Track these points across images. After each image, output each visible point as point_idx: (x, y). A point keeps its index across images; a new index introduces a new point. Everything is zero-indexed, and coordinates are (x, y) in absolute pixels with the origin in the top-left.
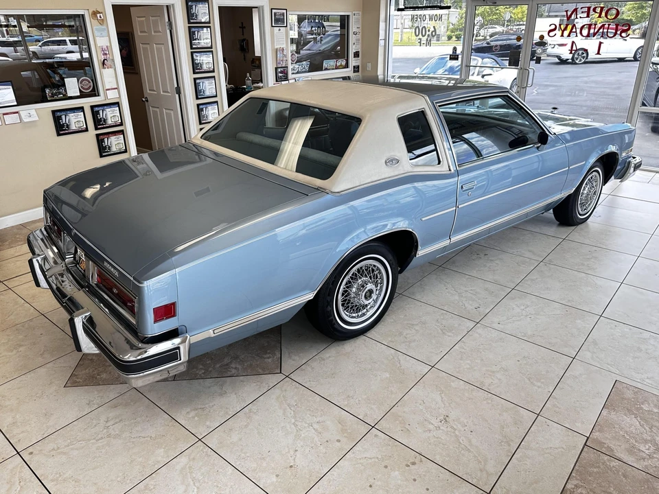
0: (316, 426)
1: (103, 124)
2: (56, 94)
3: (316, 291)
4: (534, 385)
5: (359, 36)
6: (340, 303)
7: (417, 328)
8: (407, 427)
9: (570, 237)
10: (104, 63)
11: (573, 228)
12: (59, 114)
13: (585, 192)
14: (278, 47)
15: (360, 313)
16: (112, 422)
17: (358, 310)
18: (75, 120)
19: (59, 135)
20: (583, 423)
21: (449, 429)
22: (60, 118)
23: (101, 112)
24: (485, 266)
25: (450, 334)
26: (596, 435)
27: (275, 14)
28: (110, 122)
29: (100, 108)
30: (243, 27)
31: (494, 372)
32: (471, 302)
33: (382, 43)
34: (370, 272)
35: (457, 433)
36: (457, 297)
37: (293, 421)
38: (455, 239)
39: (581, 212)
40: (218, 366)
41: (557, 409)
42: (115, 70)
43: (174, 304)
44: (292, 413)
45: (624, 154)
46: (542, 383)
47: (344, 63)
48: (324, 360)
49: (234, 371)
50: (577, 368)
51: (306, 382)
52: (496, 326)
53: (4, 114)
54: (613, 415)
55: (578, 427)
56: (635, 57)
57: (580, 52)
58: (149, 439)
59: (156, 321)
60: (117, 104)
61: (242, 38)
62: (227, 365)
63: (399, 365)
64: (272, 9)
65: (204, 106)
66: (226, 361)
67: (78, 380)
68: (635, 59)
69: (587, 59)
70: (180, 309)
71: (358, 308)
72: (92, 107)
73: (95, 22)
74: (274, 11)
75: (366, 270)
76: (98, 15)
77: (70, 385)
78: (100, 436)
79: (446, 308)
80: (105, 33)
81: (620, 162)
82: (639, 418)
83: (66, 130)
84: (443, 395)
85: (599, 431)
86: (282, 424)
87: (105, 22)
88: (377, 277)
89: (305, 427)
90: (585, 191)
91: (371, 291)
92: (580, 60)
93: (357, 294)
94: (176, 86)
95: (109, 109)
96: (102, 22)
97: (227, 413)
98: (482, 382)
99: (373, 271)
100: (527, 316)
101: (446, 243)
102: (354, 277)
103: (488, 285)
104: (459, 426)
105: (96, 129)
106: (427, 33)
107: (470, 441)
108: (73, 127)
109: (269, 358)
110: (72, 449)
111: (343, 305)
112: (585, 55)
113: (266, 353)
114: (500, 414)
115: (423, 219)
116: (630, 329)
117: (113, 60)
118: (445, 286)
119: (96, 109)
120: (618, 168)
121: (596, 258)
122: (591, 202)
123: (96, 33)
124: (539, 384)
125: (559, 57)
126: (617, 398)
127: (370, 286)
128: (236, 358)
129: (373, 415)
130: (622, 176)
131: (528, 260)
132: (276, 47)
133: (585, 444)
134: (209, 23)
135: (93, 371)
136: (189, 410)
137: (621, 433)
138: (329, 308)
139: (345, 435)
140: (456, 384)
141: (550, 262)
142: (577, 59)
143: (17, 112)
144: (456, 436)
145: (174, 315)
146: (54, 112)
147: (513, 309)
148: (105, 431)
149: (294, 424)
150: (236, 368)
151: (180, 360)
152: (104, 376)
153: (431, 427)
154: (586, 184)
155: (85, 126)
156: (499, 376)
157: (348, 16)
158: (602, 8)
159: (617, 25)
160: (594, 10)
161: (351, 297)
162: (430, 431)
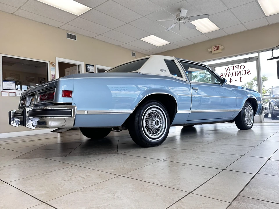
0: (134, 161)
3: (133, 110)
4: (239, 151)
8: (179, 159)
15: (154, 135)
21: (200, 159)
31: (218, 150)
38: (193, 111)
39: (247, 123)
40: (87, 154)
41: (252, 154)
43: (71, 91)
44: (122, 159)
45: (259, 102)
46: (242, 151)
49: (94, 154)
52: (217, 144)
58: (50, 166)
59: (63, 97)
63: (173, 150)
66: (91, 153)
67: (19, 158)
70: (74, 94)
73: (51, 66)
76: (53, 64)
77: (14, 159)
80: (54, 70)
81: (258, 106)
86: (117, 161)
87: (55, 67)
89: (128, 161)
90: (246, 114)
98: (214, 152)
100: (231, 142)
101: (189, 111)
107: (211, 161)
111: (146, 127)
113: (110, 151)
114: (224, 156)
115: (178, 94)
120: (258, 108)
123: (51, 70)
127: (157, 119)
128: (96, 152)
129: (162, 158)
130: (260, 113)
136: (71, 161)
144: (203, 160)
145: (71, 97)
147: (224, 141)
148: (29, 166)
152: (32, 157)
158: (238, 66)
159: (245, 71)
160: (235, 67)
161: (149, 124)
162: (190, 160)
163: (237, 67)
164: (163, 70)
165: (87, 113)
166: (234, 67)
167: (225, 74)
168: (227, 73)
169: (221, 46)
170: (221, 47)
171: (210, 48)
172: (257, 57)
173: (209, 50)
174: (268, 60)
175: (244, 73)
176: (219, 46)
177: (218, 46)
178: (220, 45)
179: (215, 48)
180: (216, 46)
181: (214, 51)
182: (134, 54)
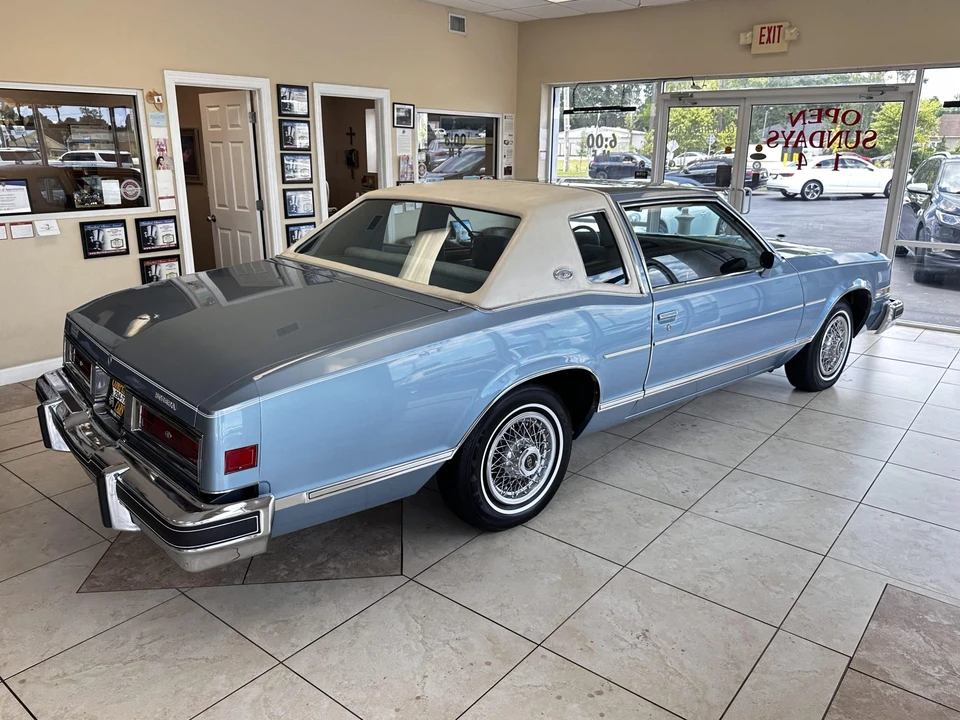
0: (454, 644)
1: (151, 246)
2: (87, 201)
3: (457, 448)
4: (770, 590)
5: (512, 147)
6: (490, 473)
7: (599, 516)
8: (589, 644)
9: (812, 405)
10: (158, 162)
11: (815, 394)
12: (89, 228)
13: (829, 344)
14: (401, 154)
15: (518, 492)
16: (148, 640)
17: (515, 487)
18: (111, 238)
19: (87, 257)
20: (843, 639)
21: (650, 647)
22: (90, 233)
23: (149, 228)
24: (694, 440)
25: (647, 525)
26: (862, 654)
27: (398, 110)
28: (161, 243)
29: (149, 223)
30: (351, 134)
31: (711, 573)
32: (675, 485)
33: (542, 156)
34: (532, 430)
35: (662, 652)
36: (655, 478)
37: (421, 637)
38: (651, 391)
39: (825, 373)
40: (308, 565)
41: (805, 621)
42: (174, 171)
43: (255, 448)
44: (419, 627)
45: (878, 295)
46: (782, 587)
48: (465, 557)
49: (332, 572)
50: (830, 570)
51: (439, 587)
52: (712, 514)
53: (12, 224)
54: (885, 629)
55: (836, 643)
57: (812, 185)
58: (204, 662)
59: (228, 471)
60: (173, 218)
61: (351, 148)
62: (322, 564)
63: (575, 565)
64: (394, 104)
65: (296, 228)
66: (321, 559)
67: (98, 584)
69: (821, 193)
70: (263, 456)
71: (515, 483)
72: (138, 221)
73: (149, 106)
74: (396, 106)
75: (527, 427)
76: (156, 98)
77: (85, 590)
78: (129, 658)
79: (640, 492)
80: (163, 122)
81: (873, 306)
82: (922, 633)
83: (97, 250)
84: (640, 603)
85: (867, 649)
86: (405, 642)
87: (164, 108)
88: (542, 440)
89: (438, 646)
90: (828, 342)
91: (534, 457)
92: (813, 195)
93: (514, 461)
94: (257, 199)
95: (161, 225)
96: (161, 107)
97: (322, 627)
98: (696, 587)
99: (537, 429)
100: (756, 502)
101: (638, 396)
102: (510, 436)
103: (698, 464)
104: (665, 643)
105: (141, 251)
106: (605, 143)
107: (681, 664)
108: (108, 247)
109: (384, 555)
110: (86, 675)
111: (494, 476)
112: (818, 188)
113: (380, 549)
114: (723, 628)
115: (607, 356)
116: (902, 520)
117: (172, 159)
118: (638, 463)
119: (143, 224)
120: (872, 313)
121: (849, 431)
122: (838, 359)
123: (151, 121)
124: (778, 589)
125: (783, 191)
126: (890, 607)
127: (532, 450)
128: (336, 555)
129: (539, 629)
130: (877, 326)
131: (753, 433)
132: (398, 154)
133: (848, 667)
134: (308, 116)
135: (122, 572)
136: (264, 623)
137: (898, 651)
138: (475, 478)
139: (499, 655)
140: (657, 589)
141: (785, 437)
142: (808, 193)
143: (31, 223)
144: (661, 657)
145: (254, 465)
146: (82, 225)
147: (736, 493)
148: (137, 651)
149: (422, 641)
150: (335, 568)
151: (259, 532)
152: (138, 578)
153: (623, 644)
154: (829, 332)
155: (125, 247)
156: (720, 578)
157: (497, 119)
158: (837, 111)
159: (859, 133)
160: (827, 112)
161: (505, 465)
162: (622, 650)
163: (832, 113)
164: (562, 274)
165: (307, 501)
166: (823, 112)
167: (787, 134)
168: (792, 133)
169: (791, 27)
170: (789, 34)
171: (746, 32)
172: (910, 89)
173: (742, 36)
174: (948, 105)
175: (852, 141)
176: (780, 27)
177: (777, 25)
178: (786, 24)
179: (765, 32)
180: (770, 25)
181: (761, 43)
182: (458, 24)
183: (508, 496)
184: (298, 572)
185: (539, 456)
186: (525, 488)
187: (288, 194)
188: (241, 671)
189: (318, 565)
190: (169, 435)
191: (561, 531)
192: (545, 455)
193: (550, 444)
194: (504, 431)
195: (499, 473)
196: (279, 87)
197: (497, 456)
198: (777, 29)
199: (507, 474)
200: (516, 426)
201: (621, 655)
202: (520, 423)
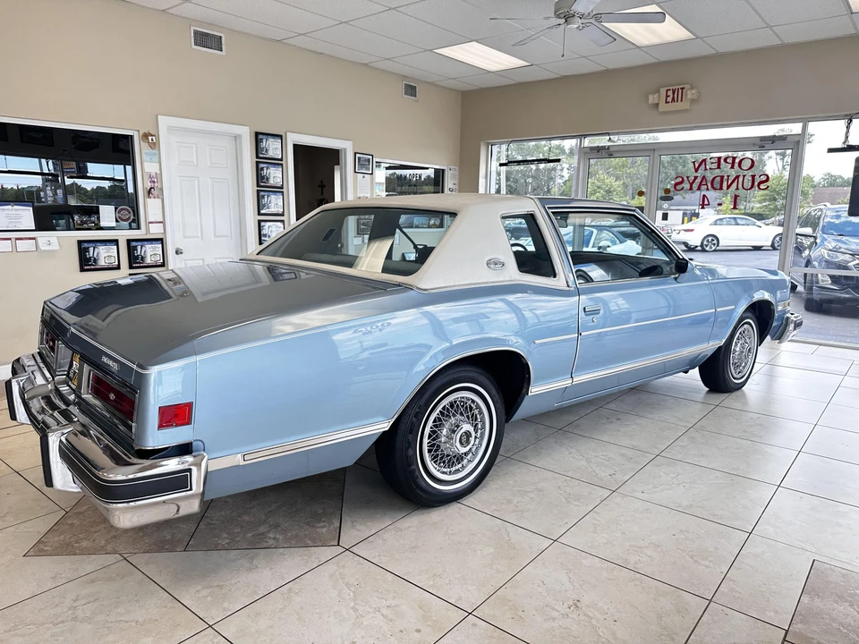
0: (384, 611)
1: (140, 263)
2: (85, 222)
3: (394, 419)
4: (699, 564)
6: (426, 448)
7: (531, 495)
8: (520, 613)
9: (723, 404)
10: (149, 192)
11: (727, 395)
12: (86, 245)
13: (738, 349)
14: (362, 195)
15: (454, 469)
16: (83, 602)
17: (451, 464)
18: (105, 255)
19: (82, 270)
20: (776, 612)
21: (582, 617)
22: (87, 250)
23: (139, 248)
24: (619, 431)
25: (577, 503)
26: (797, 627)
27: (359, 158)
29: (139, 243)
30: (322, 186)
31: (640, 548)
32: (603, 468)
34: (468, 411)
35: (594, 622)
36: (584, 463)
37: (352, 604)
38: (579, 379)
39: (735, 375)
40: (249, 535)
41: (737, 594)
42: (163, 200)
43: (189, 406)
44: (352, 594)
45: (780, 308)
46: (711, 561)
47: (438, 222)
48: (401, 530)
49: (271, 542)
50: (754, 547)
51: (374, 557)
52: (639, 495)
53: (17, 239)
54: (818, 603)
55: (769, 616)
56: (773, 245)
57: (710, 239)
58: (134, 624)
59: (161, 426)
60: (160, 240)
61: (321, 197)
62: (263, 534)
63: (507, 538)
64: (355, 153)
66: (262, 529)
67: (45, 548)
68: (773, 247)
69: (718, 246)
70: (197, 414)
71: (454, 460)
72: (129, 241)
73: (144, 145)
74: (358, 155)
75: (462, 406)
76: (150, 138)
77: (32, 554)
78: (60, 619)
79: (570, 474)
80: (156, 158)
81: (776, 317)
82: (855, 607)
83: (92, 265)
84: (571, 575)
85: (801, 622)
86: (336, 609)
87: (157, 148)
88: (476, 419)
89: (369, 612)
90: (737, 348)
91: (468, 434)
92: (711, 248)
93: (449, 438)
95: (150, 246)
96: (154, 145)
97: (255, 592)
98: (626, 560)
99: (471, 408)
100: (679, 484)
101: (567, 382)
102: (445, 413)
103: (624, 451)
104: (596, 613)
105: (131, 267)
107: (614, 634)
108: (102, 263)
109: (323, 527)
110: (13, 636)
111: (429, 451)
112: (715, 242)
113: (320, 521)
114: (654, 600)
116: (821, 501)
117: (162, 189)
118: (567, 450)
119: (134, 244)
120: (775, 323)
121: (761, 425)
122: (746, 364)
123: (144, 157)
124: (707, 563)
126: (820, 581)
127: (467, 427)
128: (276, 526)
129: (470, 598)
130: (779, 337)
131: (674, 426)
132: (359, 196)
133: (784, 640)
134: (281, 160)
135: (71, 538)
136: (199, 588)
137: (834, 625)
138: (410, 452)
139: (429, 623)
140: (588, 561)
141: (702, 428)
142: (707, 246)
143: (34, 239)
144: (593, 626)
145: (188, 423)
146: (80, 243)
147: (660, 476)
148: (70, 612)
149: (353, 608)
150: (275, 539)
151: (191, 489)
152: (84, 544)
153: (555, 614)
154: (738, 339)
155: (117, 263)
156: (649, 552)
157: (443, 170)
158: (734, 158)
159: (753, 177)
160: (725, 160)
161: (440, 442)
162: (554, 619)
163: (730, 160)
164: (494, 264)
165: (242, 463)
166: (722, 161)
167: (692, 179)
168: (696, 178)
169: (692, 88)
170: (690, 94)
171: (654, 93)
172: (797, 139)
173: (651, 97)
174: (831, 150)
175: (748, 184)
176: (682, 89)
177: (680, 87)
178: (687, 87)
179: (670, 93)
180: (674, 88)
181: (667, 102)
182: (411, 90)
183: (443, 473)
184: (239, 541)
185: (473, 434)
186: (460, 465)
187: (262, 224)
188: (170, 634)
189: (259, 535)
190: (112, 396)
191: (494, 507)
192: (479, 433)
193: (484, 424)
194: (439, 408)
195: (434, 448)
196: (257, 134)
197: (434, 432)
198: (680, 91)
199: (442, 451)
200: (452, 405)
201: (553, 624)
202: (455, 402)
